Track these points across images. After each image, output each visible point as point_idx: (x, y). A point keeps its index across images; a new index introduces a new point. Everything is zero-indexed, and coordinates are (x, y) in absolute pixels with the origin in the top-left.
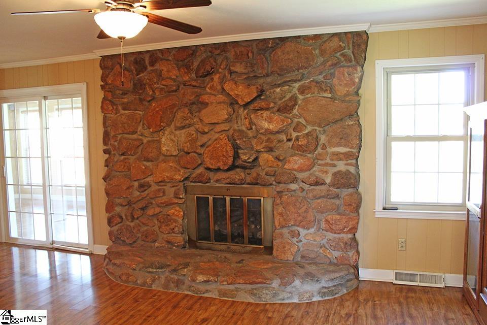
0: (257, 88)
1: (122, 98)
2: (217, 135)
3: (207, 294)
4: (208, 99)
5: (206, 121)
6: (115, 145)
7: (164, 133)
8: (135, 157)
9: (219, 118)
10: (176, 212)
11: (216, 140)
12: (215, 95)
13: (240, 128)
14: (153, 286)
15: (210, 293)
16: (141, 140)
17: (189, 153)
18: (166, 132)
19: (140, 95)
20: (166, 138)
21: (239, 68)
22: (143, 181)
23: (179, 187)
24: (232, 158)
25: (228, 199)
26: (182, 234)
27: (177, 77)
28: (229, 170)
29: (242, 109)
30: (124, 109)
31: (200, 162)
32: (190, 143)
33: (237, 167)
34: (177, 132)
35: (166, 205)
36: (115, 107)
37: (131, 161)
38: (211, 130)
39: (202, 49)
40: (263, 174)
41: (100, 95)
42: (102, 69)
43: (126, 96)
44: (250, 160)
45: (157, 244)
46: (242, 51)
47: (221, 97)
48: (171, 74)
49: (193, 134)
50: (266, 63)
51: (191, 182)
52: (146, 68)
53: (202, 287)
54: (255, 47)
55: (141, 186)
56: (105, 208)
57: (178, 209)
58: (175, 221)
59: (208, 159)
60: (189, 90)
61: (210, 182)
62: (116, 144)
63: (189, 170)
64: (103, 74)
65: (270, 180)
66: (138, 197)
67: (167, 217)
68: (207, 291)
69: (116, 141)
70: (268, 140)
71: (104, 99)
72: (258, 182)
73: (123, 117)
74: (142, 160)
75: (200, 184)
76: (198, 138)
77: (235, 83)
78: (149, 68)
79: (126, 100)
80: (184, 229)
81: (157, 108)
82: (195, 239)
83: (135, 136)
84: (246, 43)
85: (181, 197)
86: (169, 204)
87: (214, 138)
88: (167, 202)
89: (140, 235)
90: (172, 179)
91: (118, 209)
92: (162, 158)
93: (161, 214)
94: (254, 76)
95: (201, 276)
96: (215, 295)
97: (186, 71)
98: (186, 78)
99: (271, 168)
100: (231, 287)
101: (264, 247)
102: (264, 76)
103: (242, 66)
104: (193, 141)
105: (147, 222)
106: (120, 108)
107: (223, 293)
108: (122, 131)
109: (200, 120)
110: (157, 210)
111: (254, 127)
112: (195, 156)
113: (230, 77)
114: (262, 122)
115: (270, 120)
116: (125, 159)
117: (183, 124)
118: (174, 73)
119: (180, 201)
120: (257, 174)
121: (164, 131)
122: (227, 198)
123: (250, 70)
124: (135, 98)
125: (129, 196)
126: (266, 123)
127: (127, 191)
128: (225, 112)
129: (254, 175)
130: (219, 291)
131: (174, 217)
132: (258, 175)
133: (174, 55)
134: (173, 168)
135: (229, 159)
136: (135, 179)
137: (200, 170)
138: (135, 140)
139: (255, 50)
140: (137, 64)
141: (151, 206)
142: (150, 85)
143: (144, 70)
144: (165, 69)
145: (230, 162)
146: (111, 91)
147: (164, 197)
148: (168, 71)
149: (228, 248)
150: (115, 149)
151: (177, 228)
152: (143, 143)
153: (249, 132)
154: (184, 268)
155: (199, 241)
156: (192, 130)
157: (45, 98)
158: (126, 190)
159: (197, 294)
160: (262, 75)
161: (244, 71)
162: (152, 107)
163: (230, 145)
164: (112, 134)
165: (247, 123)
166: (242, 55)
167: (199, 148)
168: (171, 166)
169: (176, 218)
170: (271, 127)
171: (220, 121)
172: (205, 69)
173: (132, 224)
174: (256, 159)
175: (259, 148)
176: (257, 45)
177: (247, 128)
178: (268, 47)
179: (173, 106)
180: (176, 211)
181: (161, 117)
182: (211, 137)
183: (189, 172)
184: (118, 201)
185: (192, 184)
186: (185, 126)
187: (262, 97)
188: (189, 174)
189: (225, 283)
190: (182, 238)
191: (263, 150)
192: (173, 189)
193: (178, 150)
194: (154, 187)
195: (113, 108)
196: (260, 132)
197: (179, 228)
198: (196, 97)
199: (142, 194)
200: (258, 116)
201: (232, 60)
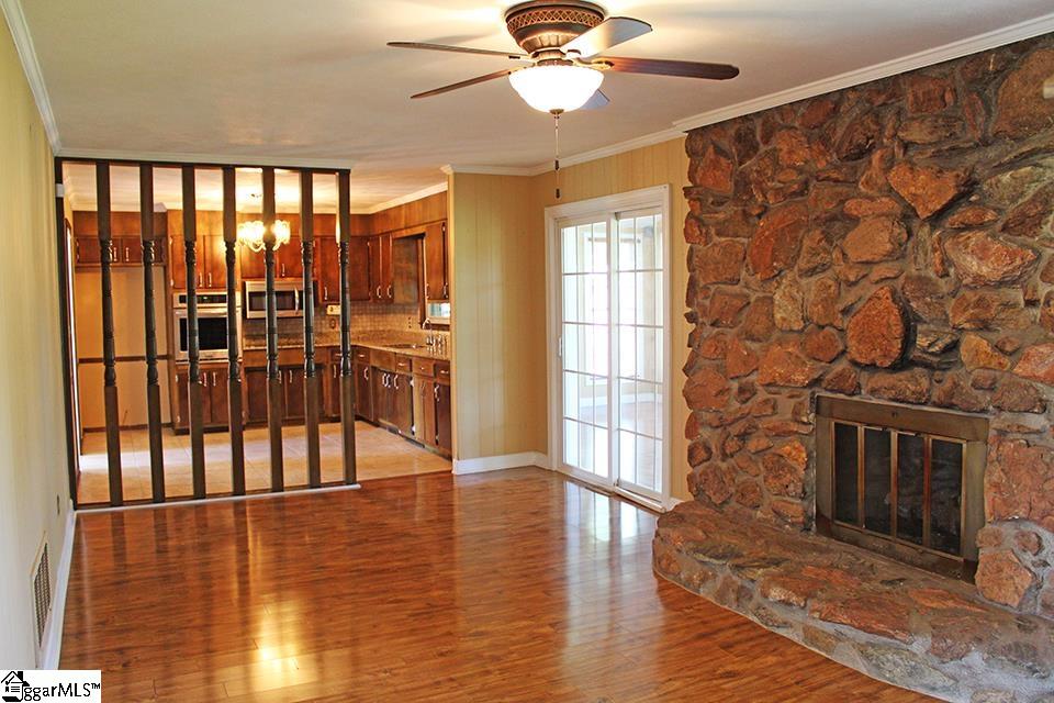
0: (958, 176)
1: (716, 213)
2: (874, 289)
3: (785, 630)
4: (856, 209)
5: (852, 256)
6: (703, 306)
7: (779, 284)
8: (735, 330)
9: (876, 251)
10: (795, 452)
11: (870, 299)
12: (872, 199)
13: (923, 273)
14: (701, 590)
15: (791, 630)
16: (747, 296)
17: (823, 327)
18: (784, 281)
19: (745, 205)
20: (781, 293)
21: (917, 133)
22: (744, 380)
23: (802, 398)
24: (899, 341)
25: (894, 435)
26: (802, 499)
27: (806, 162)
28: (894, 368)
29: (926, 229)
30: (719, 234)
31: (841, 348)
32: (823, 307)
33: (914, 363)
34: (804, 281)
35: (776, 435)
36: (704, 231)
37: (728, 338)
38: (864, 276)
39: (851, 96)
40: (967, 384)
41: (685, 207)
42: (689, 156)
43: (721, 208)
44: (935, 349)
45: (759, 514)
46: (929, 92)
47: (886, 203)
48: (795, 157)
49: (830, 286)
50: (984, 113)
51: (826, 389)
52: (756, 149)
53: (780, 614)
54: (958, 76)
55: (741, 390)
56: (684, 427)
57: (797, 444)
58: (793, 470)
59: (854, 342)
60: (827, 190)
61: (860, 393)
62: (707, 302)
63: (823, 364)
64: (691, 165)
65: (980, 398)
66: (736, 411)
67: (778, 461)
68: (786, 624)
69: (706, 298)
70: (980, 303)
71: (690, 215)
72: (954, 401)
73: (717, 249)
74: (744, 336)
75: (842, 396)
76: (839, 293)
77: (912, 169)
78: (763, 148)
79: (721, 216)
80: (807, 490)
81: (768, 230)
82: (830, 518)
83: (736, 289)
84: (937, 70)
85: (805, 420)
86: (781, 433)
87: (869, 294)
88: (778, 428)
89: (732, 490)
90: (789, 381)
91: (705, 433)
92: (776, 335)
93: (768, 451)
94: (953, 149)
95: (778, 589)
96: (798, 635)
97: (822, 148)
98: (822, 165)
99: (986, 371)
100: (829, 627)
101: (965, 560)
102: (977, 145)
103: (923, 127)
104: (828, 302)
105: (746, 465)
106: (713, 231)
107: (812, 635)
108: (715, 278)
109: (844, 254)
110: (764, 443)
111: (952, 271)
112: (833, 335)
113: (905, 153)
114: (965, 260)
115: (982, 253)
116: (718, 334)
117: (811, 265)
118: (802, 154)
119: (804, 430)
120: (954, 383)
121: (781, 278)
122: (893, 433)
123: (944, 133)
124: (736, 212)
125: (721, 410)
126: (977, 260)
127: (719, 399)
128: (885, 236)
129: (947, 385)
130: (806, 629)
131: (790, 462)
132: (956, 385)
133: (803, 115)
134: (793, 359)
135: (894, 342)
136: (732, 375)
137: (842, 365)
138: (736, 296)
139: (961, 84)
140: (740, 142)
141: (756, 434)
142: (759, 183)
143: (751, 152)
144: (785, 148)
145: (895, 350)
146: (698, 199)
147: (774, 418)
148: (790, 152)
149: (890, 547)
150: (704, 314)
151: (792, 485)
152: (749, 303)
153: (942, 282)
154: (759, 567)
155: (838, 522)
156: (827, 278)
157: (617, 216)
158: (716, 395)
159: (766, 624)
160: (972, 144)
161: (928, 139)
162: (760, 230)
163: (896, 311)
164: (702, 284)
165: (938, 261)
166: (929, 100)
167: (840, 316)
168: (790, 354)
169: (793, 463)
170: (985, 270)
171: (877, 259)
172: (851, 142)
173: (724, 466)
174: (953, 347)
175: (961, 320)
176: (963, 74)
177: (937, 272)
178: (986, 73)
179: (796, 225)
180: (795, 448)
181: (774, 251)
182: (862, 292)
183: (822, 368)
184: (706, 416)
185: (829, 395)
186: (816, 267)
187: (973, 198)
188: (821, 372)
189: (816, 615)
190: (800, 509)
191: (967, 326)
192: (793, 402)
193: (803, 319)
194: (762, 395)
195: (701, 231)
196: (964, 282)
197: (796, 486)
198: (838, 205)
199: (744, 406)
200: (960, 243)
201: (909, 115)
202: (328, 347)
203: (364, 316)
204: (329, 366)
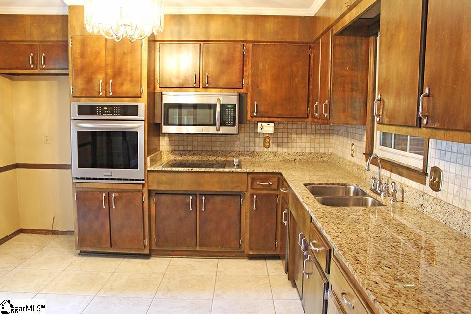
202: (248, 173)
203: (303, 136)
204: (248, 195)
